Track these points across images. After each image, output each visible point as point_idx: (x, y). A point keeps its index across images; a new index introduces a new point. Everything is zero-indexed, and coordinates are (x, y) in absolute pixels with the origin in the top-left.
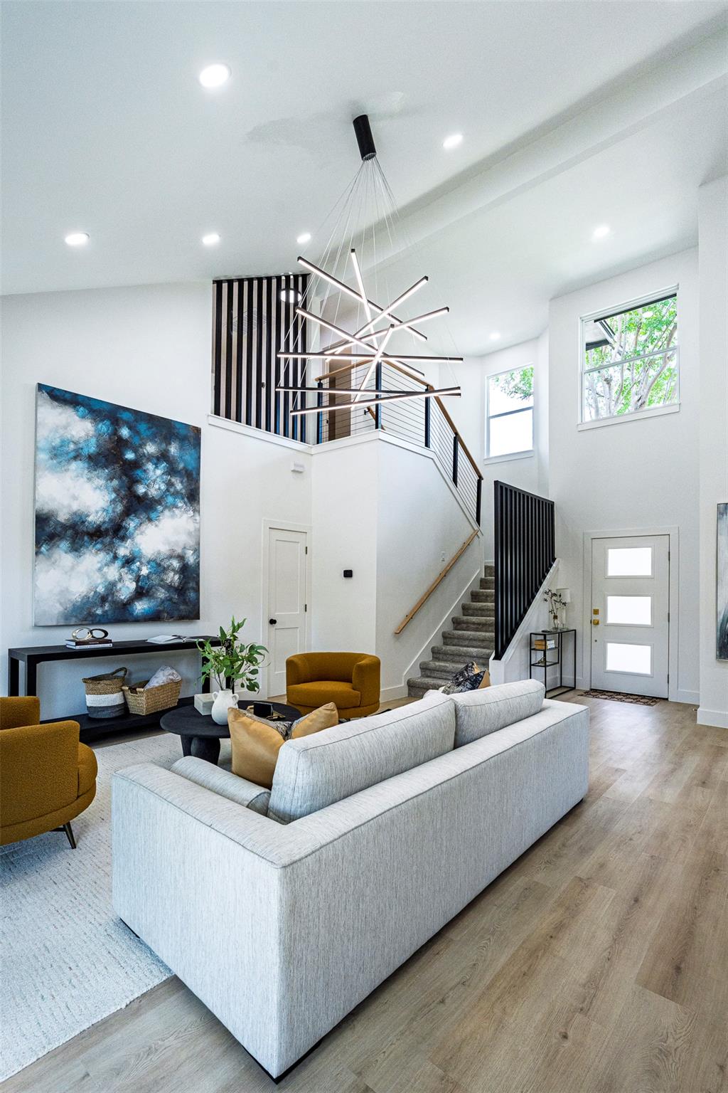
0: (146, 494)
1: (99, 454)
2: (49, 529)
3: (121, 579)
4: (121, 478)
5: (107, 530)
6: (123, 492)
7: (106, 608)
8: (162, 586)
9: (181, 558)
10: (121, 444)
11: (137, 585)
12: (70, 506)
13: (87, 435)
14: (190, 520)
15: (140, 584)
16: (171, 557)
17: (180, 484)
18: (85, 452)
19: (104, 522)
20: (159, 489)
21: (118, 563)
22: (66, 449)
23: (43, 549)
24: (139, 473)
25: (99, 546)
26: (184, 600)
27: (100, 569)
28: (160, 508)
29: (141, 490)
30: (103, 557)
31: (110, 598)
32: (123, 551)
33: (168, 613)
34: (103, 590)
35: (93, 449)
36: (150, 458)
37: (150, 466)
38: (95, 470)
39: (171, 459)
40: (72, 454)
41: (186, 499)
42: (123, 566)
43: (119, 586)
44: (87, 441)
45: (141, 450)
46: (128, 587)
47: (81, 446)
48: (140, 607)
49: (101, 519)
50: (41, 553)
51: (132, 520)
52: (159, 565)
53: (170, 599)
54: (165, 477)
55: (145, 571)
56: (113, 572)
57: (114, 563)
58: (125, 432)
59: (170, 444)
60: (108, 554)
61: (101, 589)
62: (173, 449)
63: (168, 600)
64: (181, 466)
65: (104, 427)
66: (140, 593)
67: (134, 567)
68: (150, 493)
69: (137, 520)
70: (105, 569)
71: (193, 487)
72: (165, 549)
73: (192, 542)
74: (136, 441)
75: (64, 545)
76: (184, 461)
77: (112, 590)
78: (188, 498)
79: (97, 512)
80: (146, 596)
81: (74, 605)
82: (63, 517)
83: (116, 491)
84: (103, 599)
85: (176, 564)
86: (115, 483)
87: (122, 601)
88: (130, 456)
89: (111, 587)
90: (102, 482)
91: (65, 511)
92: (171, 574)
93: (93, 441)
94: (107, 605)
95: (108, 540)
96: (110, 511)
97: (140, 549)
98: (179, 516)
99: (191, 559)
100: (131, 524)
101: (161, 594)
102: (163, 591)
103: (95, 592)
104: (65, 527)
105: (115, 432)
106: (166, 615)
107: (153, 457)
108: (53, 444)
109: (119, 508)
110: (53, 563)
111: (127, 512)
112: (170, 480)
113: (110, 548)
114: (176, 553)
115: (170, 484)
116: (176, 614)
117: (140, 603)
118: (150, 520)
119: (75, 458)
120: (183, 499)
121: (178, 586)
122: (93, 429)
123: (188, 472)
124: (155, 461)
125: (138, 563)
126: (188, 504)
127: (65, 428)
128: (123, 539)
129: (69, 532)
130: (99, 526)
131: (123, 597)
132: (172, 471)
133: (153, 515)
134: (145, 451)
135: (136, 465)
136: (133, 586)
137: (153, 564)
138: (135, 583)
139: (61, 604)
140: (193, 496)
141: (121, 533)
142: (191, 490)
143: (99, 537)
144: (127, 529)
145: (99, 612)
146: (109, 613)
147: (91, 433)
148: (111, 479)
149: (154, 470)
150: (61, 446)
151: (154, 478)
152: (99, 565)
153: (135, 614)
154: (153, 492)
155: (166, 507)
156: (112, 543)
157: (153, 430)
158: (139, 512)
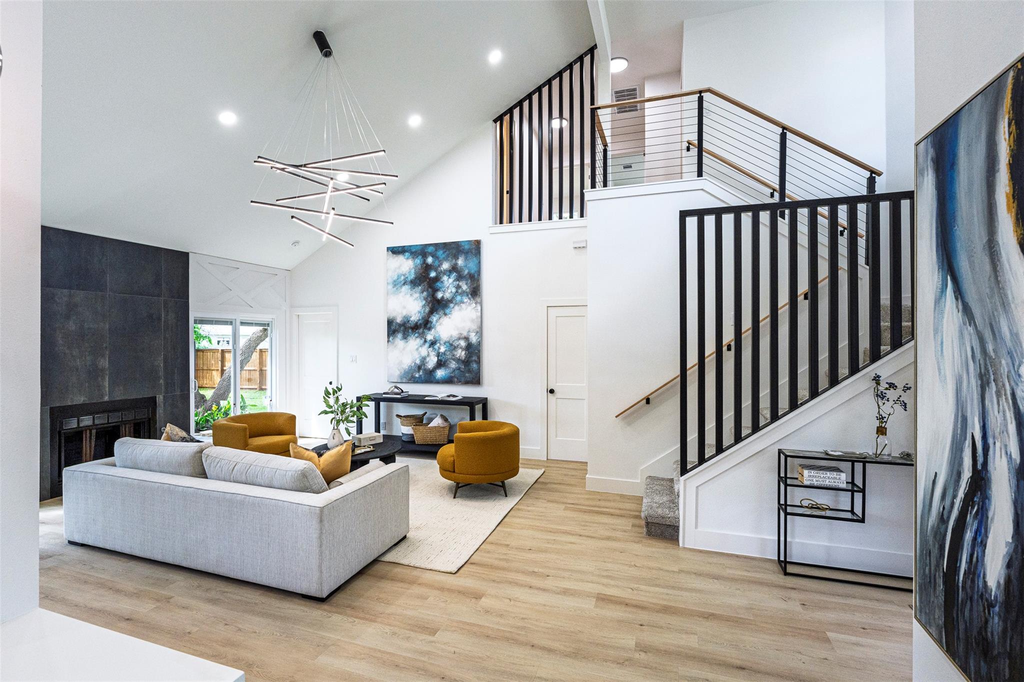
0: (443, 297)
1: (416, 278)
2: (393, 328)
3: (428, 355)
4: (428, 290)
5: (421, 324)
6: (429, 299)
7: (421, 373)
8: (454, 360)
9: (466, 339)
10: (427, 268)
11: (438, 358)
12: (402, 313)
13: (410, 269)
14: (473, 310)
15: (439, 358)
16: (459, 339)
17: (465, 286)
18: (409, 279)
19: (419, 320)
20: (451, 292)
21: (427, 345)
22: (400, 280)
23: (391, 339)
24: (438, 284)
25: (416, 335)
26: (469, 369)
27: (417, 349)
28: (452, 305)
29: (439, 295)
30: (419, 341)
31: (423, 367)
32: (430, 337)
33: (457, 378)
34: (419, 362)
35: (412, 276)
36: (444, 273)
37: (445, 278)
38: (414, 289)
39: (459, 269)
40: (403, 282)
41: (470, 296)
42: (430, 347)
43: (428, 359)
44: (410, 272)
45: (439, 268)
46: (432, 361)
47: (406, 276)
48: (440, 373)
49: (418, 318)
50: (390, 341)
51: (435, 316)
52: (451, 345)
53: (459, 369)
54: (455, 283)
55: (442, 350)
56: (424, 351)
57: (425, 345)
58: (430, 260)
59: (458, 259)
60: (421, 339)
61: (418, 362)
62: (460, 262)
63: (458, 369)
64: (466, 272)
65: (418, 261)
66: (440, 364)
67: (436, 347)
68: (445, 296)
69: (437, 316)
70: (420, 349)
71: (475, 285)
72: (455, 334)
73: (474, 327)
74: (437, 263)
75: (400, 336)
76: (468, 268)
77: (424, 362)
78: (471, 295)
79: (415, 314)
80: (443, 366)
81: (405, 371)
82: (399, 320)
83: (425, 299)
84: (419, 368)
85: (463, 343)
86: (425, 293)
87: (429, 369)
88: (433, 274)
89: (424, 360)
90: (417, 295)
91: (400, 316)
92: (460, 351)
93: (413, 271)
94: (421, 371)
95: (421, 331)
96: (422, 313)
97: (439, 335)
98: (465, 308)
99: (474, 339)
100: (434, 318)
101: (453, 365)
102: (454, 362)
103: (415, 363)
104: (400, 325)
105: (424, 262)
106: (456, 380)
107: (447, 271)
108: (394, 279)
109: (427, 310)
110: (395, 347)
111: (432, 312)
112: (458, 284)
113: (422, 336)
114: (463, 336)
115: (458, 287)
116: (463, 379)
117: (440, 370)
118: (445, 314)
119: (404, 284)
120: (468, 295)
121: (465, 359)
122: (413, 264)
123: (472, 275)
124: (448, 273)
125: (438, 344)
126: (472, 299)
127: (399, 268)
128: (430, 329)
129: (402, 328)
130: (417, 323)
131: (429, 367)
132: (460, 277)
133: (447, 311)
134: (442, 269)
135: (437, 279)
136: (435, 359)
137: (447, 344)
138: (436, 358)
139: (399, 370)
140: (475, 292)
141: (428, 326)
142: (474, 288)
143: (417, 329)
144: (432, 323)
145: (417, 375)
146: (422, 376)
147: (412, 266)
148: (423, 292)
149: (448, 280)
150: (398, 279)
151: (448, 285)
152: (417, 347)
153: (437, 378)
154: (448, 295)
155: (456, 304)
156: (423, 332)
157: (447, 253)
158: (439, 310)
